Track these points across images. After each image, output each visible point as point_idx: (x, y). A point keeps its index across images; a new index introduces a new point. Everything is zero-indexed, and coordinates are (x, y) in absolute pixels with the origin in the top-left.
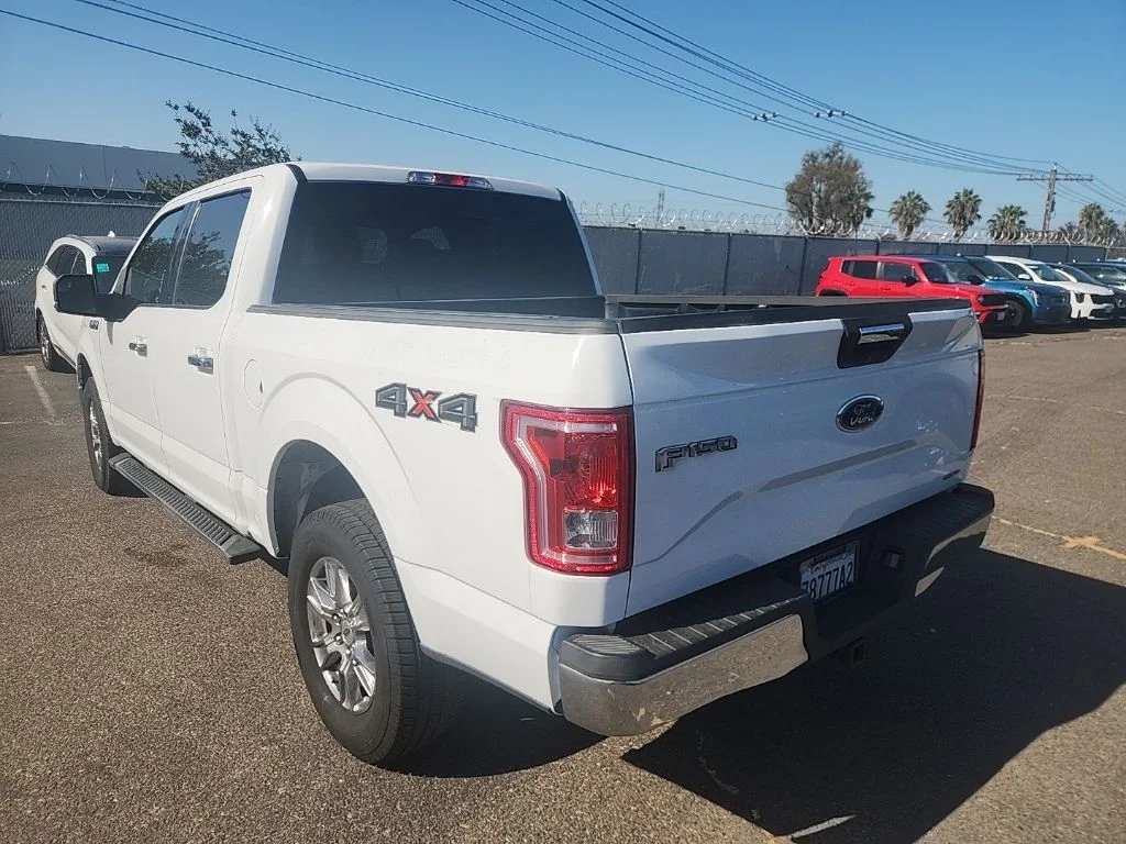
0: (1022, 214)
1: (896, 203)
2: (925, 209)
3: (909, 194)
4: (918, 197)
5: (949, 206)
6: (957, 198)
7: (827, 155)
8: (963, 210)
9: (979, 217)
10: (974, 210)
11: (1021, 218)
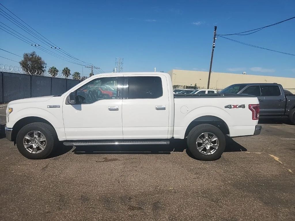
0: (79, 74)
1: (50, 69)
2: (57, 71)
3: (53, 67)
4: (55, 68)
5: (63, 71)
6: (65, 69)
7: (31, 55)
8: (66, 72)
9: (70, 74)
10: (69, 72)
11: (79, 75)
